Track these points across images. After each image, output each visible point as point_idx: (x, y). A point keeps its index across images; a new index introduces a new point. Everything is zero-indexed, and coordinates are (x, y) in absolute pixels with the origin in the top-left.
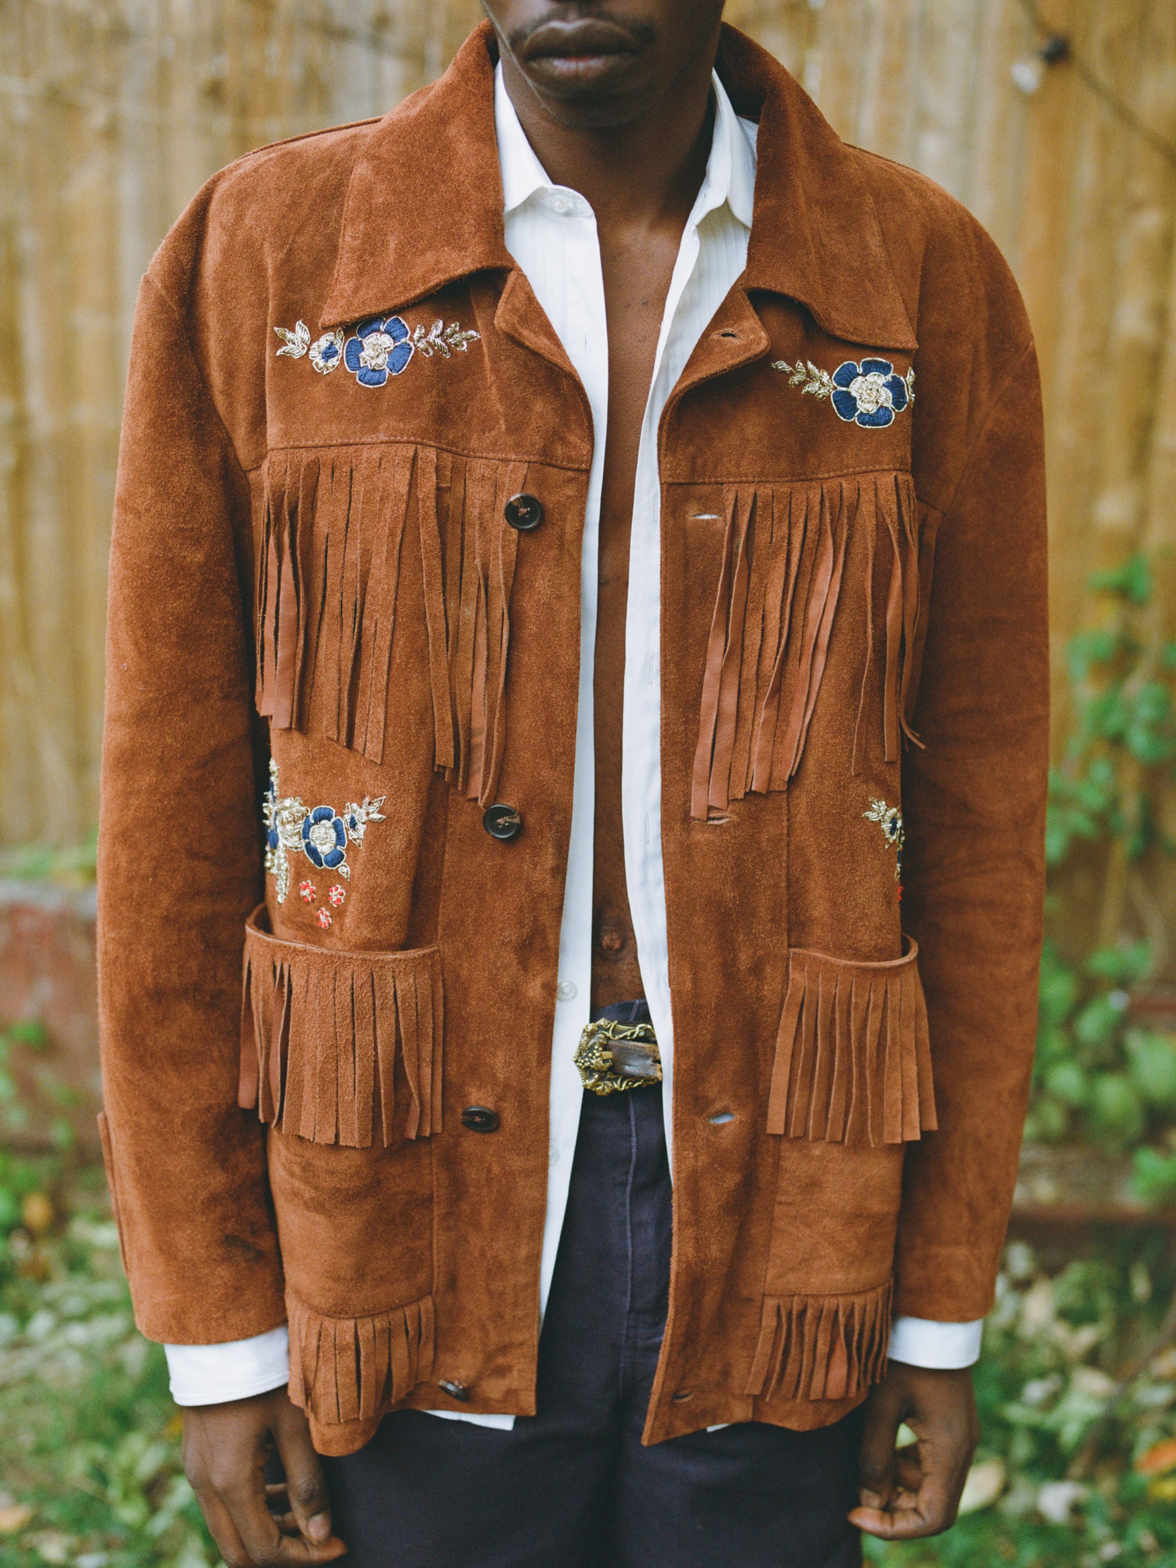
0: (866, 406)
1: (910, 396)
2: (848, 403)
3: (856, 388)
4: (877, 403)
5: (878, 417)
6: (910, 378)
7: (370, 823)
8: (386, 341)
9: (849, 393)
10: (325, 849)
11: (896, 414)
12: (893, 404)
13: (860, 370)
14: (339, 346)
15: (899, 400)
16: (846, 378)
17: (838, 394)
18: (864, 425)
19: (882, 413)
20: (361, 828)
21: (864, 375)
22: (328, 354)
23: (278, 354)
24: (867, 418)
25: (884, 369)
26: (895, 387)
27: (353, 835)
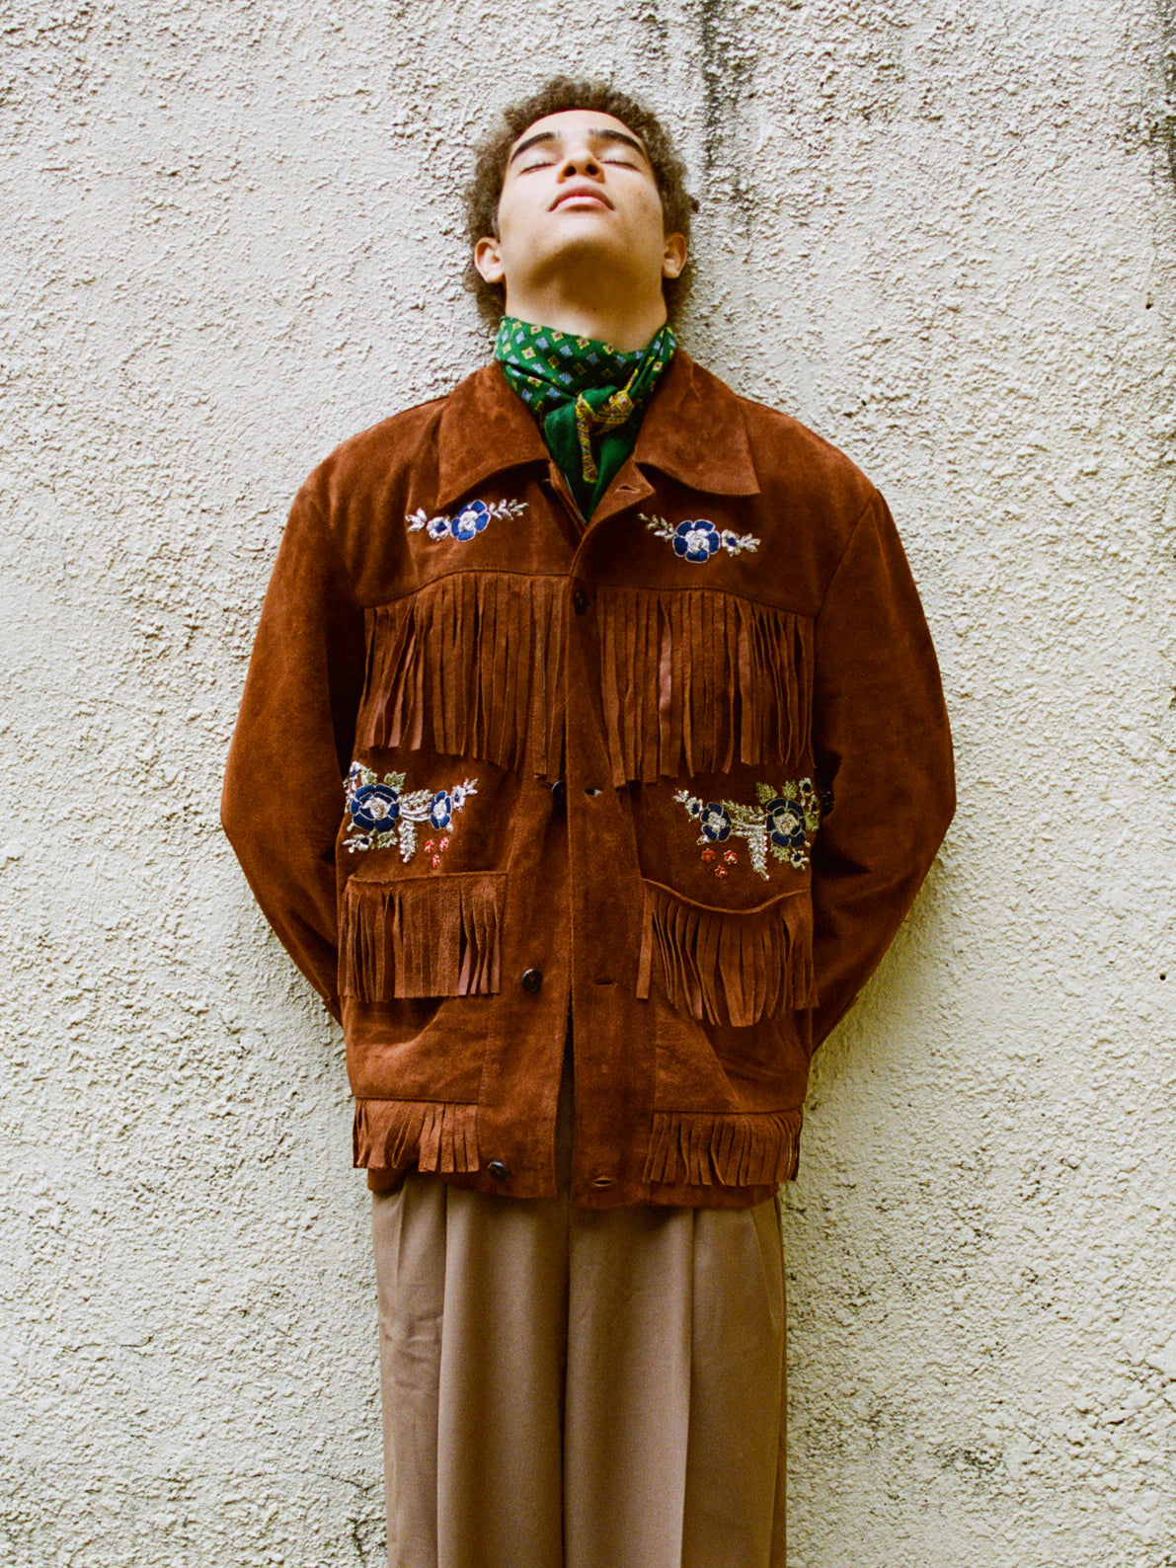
0: (693, 548)
5: (699, 556)
7: (468, 796)
8: (474, 514)
10: (440, 817)
14: (447, 523)
20: (462, 801)
22: (441, 528)
27: (456, 804)
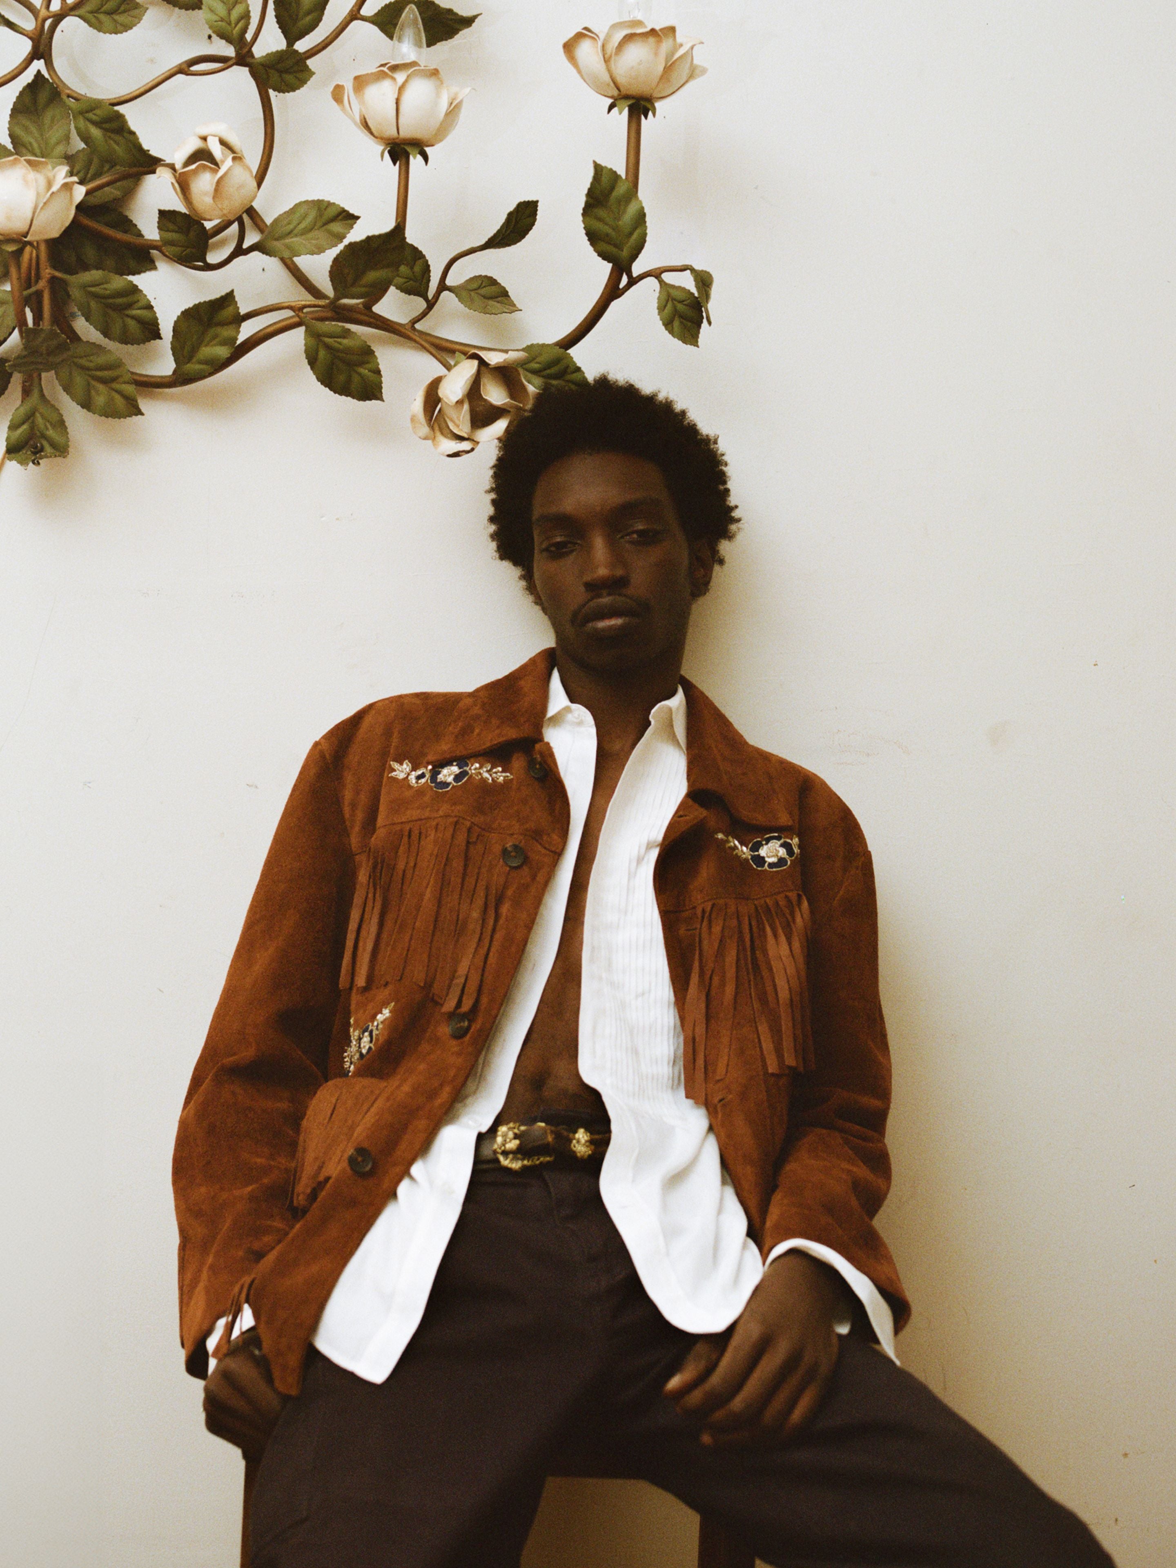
1: (796, 850)
2: (760, 860)
3: (763, 852)
4: (777, 856)
6: (795, 841)
9: (759, 855)
11: (791, 860)
12: (787, 854)
13: (764, 843)
15: (790, 852)
16: (756, 847)
17: (753, 857)
18: (772, 868)
19: (781, 861)
21: (767, 844)
23: (390, 775)
24: (771, 865)
25: (778, 838)
26: (787, 846)
